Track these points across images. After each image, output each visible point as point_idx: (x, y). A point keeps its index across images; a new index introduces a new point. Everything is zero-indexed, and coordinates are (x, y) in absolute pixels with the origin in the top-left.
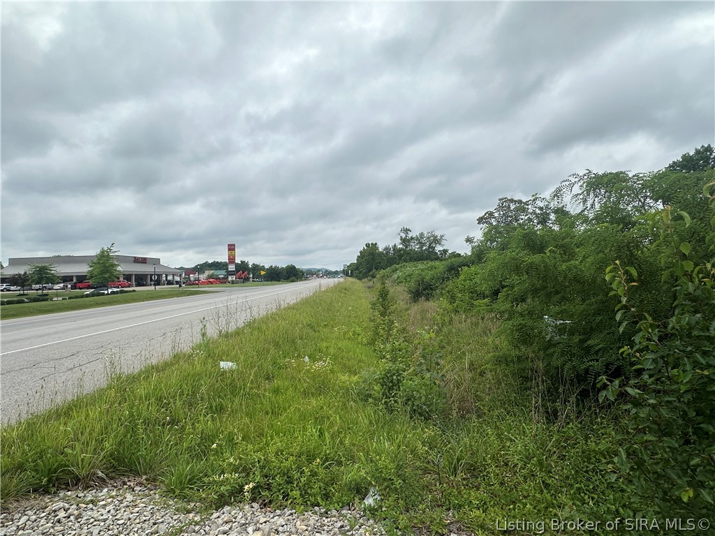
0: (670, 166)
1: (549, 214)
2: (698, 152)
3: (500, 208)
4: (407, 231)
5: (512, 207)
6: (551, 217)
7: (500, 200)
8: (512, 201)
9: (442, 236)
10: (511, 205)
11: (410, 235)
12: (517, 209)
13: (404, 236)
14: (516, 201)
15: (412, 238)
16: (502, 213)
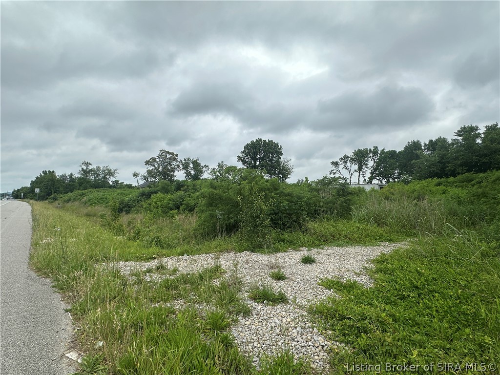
0: (246, 146)
1: (189, 164)
2: (257, 141)
3: (161, 156)
4: (87, 164)
5: (168, 156)
6: (190, 165)
7: (161, 151)
8: (168, 152)
9: (115, 170)
10: (167, 155)
11: (91, 167)
12: (170, 158)
13: (85, 168)
14: (170, 153)
15: (91, 170)
16: (161, 159)
